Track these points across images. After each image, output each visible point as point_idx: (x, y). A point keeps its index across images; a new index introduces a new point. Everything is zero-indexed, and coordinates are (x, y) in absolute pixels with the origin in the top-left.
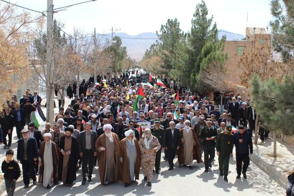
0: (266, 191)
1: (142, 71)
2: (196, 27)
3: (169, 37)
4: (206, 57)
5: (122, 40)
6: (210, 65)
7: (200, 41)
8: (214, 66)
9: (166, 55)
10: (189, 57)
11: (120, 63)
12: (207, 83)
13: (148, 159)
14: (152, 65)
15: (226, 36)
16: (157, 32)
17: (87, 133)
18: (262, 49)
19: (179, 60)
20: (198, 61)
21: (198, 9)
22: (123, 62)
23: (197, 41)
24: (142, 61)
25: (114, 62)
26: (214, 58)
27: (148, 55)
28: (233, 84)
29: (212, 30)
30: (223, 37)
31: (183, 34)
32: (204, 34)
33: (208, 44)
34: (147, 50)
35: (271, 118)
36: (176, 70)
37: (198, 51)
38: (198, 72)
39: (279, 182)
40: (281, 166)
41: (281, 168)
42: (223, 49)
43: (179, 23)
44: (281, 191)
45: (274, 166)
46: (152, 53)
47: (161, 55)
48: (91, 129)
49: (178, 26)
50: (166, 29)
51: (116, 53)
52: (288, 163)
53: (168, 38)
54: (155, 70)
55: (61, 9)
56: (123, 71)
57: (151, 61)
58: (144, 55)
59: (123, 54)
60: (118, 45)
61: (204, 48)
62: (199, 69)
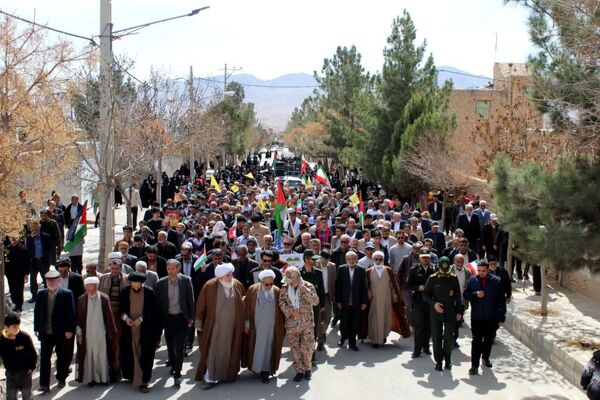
0: (524, 378)
1: (286, 152)
2: (393, 63)
3: (341, 82)
4: (412, 123)
5: (245, 89)
6: (420, 138)
7: (400, 92)
8: (429, 140)
9: (333, 119)
10: (380, 124)
11: (242, 137)
12: (414, 173)
13: (299, 330)
14: (307, 139)
15: (453, 81)
16: (315, 72)
17: (170, 281)
18: (516, 106)
19: (361, 129)
20: (396, 130)
21: (396, 29)
22: (248, 134)
23: (395, 90)
24: (286, 132)
25: (230, 134)
26: (429, 125)
27: (297, 120)
28: (464, 176)
29: (425, 70)
30: (447, 82)
31: (368, 77)
32: (409, 79)
33: (417, 97)
34: (296, 109)
35: (530, 237)
36: (354, 148)
37: (397, 110)
38: (396, 152)
39: (550, 363)
40: (554, 331)
41: (554, 335)
42: (446, 107)
43: (359, 56)
44: (553, 378)
45: (541, 331)
46: (306, 115)
47: (323, 118)
49: (359, 61)
50: (333, 68)
51: (234, 117)
52: (569, 326)
53: (338, 85)
54: (312, 149)
55: (129, 31)
56: (247, 151)
57: (304, 131)
58: (290, 119)
59: (247, 118)
60: (237, 100)
61: (408, 105)
62: (399, 147)
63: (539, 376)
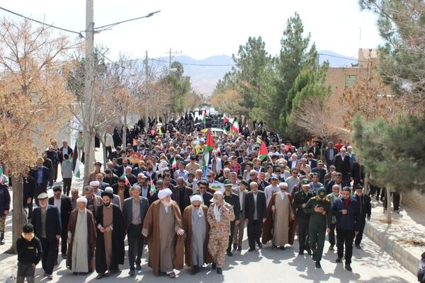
0: (374, 265)
1: (212, 111)
2: (288, 49)
3: (251, 62)
4: (300, 91)
5: (184, 66)
6: (305, 101)
7: (292, 69)
8: (311, 103)
9: (245, 88)
10: (278, 91)
11: (181, 100)
12: (301, 126)
14: (227, 102)
15: (330, 62)
16: (233, 55)
17: (134, 201)
19: (264, 95)
20: (289, 96)
21: (290, 25)
22: (186, 98)
23: (289, 68)
24: (212, 97)
25: (173, 98)
26: (312, 92)
27: (221, 88)
28: (335, 127)
29: (309, 54)
30: (325, 62)
31: (270, 58)
32: (298, 60)
33: (303, 73)
34: (220, 81)
35: (377, 169)
36: (260, 108)
37: (290, 82)
38: (289, 110)
39: (392, 255)
40: (395, 233)
41: (395, 236)
42: (324, 80)
43: (264, 44)
44: (394, 265)
45: (386, 234)
46: (227, 85)
47: (238, 87)
48: (141, 195)
49: (264, 47)
50: (246, 52)
51: (176, 86)
52: (406, 230)
53: (249, 64)
54: (231, 109)
55: (105, 28)
56: (185, 110)
57: (225, 96)
58: (215, 88)
59: (185, 87)
60: (178, 74)
61: (297, 78)
62: (291, 107)
63: (384, 264)
